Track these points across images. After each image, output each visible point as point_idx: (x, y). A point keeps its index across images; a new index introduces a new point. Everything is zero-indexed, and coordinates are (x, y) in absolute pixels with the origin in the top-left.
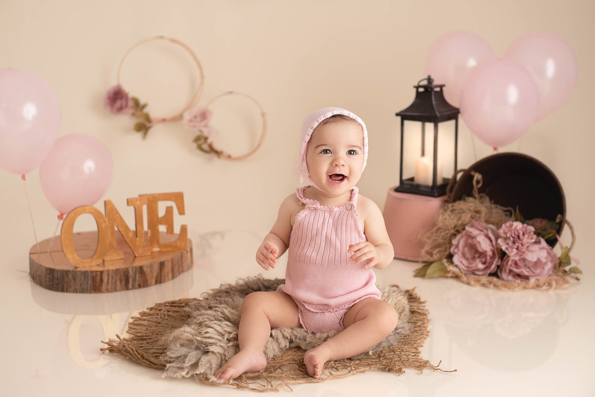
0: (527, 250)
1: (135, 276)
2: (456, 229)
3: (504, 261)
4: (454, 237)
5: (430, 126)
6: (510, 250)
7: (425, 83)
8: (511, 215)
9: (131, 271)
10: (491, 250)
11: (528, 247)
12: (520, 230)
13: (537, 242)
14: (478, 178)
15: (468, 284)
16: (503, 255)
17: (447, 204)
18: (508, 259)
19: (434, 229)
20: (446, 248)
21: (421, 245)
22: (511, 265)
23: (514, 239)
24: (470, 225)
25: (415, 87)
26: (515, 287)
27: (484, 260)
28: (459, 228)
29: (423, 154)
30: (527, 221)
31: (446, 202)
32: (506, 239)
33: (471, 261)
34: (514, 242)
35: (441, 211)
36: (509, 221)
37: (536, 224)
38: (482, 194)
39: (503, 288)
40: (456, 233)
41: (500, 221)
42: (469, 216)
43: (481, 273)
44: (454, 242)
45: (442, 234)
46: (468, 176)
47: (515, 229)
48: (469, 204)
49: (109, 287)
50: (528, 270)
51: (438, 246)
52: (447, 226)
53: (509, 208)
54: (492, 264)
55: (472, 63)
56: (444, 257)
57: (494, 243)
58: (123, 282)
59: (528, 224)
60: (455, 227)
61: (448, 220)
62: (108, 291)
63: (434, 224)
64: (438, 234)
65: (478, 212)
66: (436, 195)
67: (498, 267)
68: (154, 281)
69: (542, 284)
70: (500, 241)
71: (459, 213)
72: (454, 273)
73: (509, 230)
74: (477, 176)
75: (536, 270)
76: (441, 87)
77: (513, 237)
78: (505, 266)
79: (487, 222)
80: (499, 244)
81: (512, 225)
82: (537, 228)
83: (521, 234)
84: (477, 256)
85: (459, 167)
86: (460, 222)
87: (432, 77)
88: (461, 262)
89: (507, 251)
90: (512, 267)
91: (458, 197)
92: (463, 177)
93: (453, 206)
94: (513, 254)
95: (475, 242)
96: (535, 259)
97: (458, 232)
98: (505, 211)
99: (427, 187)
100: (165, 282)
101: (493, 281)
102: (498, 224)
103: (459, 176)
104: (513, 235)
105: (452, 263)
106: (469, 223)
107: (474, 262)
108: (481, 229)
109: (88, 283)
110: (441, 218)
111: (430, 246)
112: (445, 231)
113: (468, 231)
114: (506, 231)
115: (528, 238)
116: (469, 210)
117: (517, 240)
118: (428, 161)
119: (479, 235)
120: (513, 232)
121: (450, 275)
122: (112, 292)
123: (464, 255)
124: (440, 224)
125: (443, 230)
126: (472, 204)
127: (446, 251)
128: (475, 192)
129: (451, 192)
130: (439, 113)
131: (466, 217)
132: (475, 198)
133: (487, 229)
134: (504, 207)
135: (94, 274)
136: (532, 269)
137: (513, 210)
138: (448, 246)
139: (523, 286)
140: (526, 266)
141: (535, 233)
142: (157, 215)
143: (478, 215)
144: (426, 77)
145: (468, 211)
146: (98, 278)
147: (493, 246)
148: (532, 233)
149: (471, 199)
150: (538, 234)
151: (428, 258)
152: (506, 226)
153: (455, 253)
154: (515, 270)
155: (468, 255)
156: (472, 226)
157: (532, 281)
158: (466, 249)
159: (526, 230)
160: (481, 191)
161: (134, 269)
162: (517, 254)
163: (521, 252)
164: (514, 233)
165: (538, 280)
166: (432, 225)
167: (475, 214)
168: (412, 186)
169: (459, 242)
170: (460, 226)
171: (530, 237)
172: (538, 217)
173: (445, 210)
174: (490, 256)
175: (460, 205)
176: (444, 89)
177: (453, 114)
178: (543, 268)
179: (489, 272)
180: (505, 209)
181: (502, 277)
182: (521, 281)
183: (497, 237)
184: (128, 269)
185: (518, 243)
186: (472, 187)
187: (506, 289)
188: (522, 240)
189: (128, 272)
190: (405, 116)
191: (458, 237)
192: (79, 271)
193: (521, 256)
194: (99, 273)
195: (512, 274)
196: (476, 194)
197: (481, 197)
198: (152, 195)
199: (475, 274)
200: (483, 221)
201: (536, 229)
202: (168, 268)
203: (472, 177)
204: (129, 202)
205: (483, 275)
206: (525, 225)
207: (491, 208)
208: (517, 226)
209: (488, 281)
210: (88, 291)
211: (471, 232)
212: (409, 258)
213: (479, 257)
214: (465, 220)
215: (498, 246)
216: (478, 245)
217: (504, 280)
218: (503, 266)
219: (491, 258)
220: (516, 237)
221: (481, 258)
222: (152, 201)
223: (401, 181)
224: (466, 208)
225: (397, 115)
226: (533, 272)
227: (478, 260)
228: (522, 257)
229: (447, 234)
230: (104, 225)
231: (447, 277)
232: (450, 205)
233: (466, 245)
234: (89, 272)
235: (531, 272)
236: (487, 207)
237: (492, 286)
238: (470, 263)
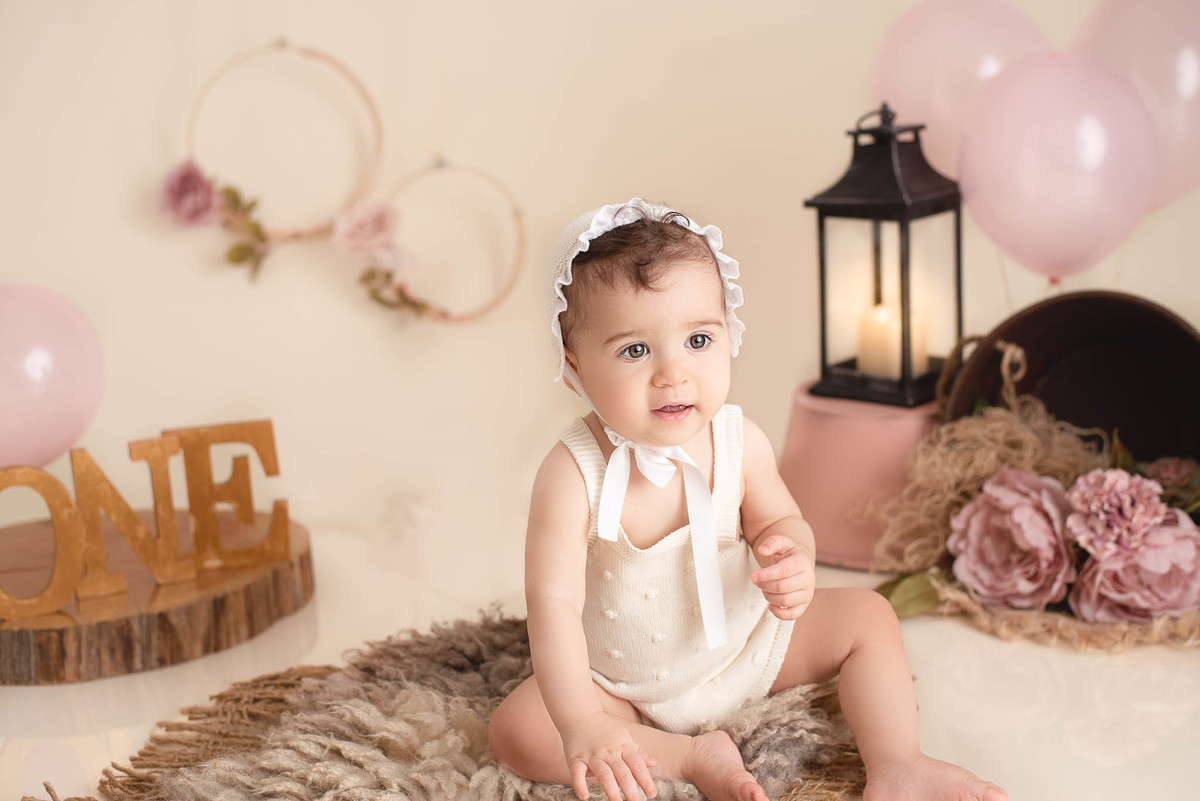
0: (1145, 544)
1: (149, 639)
2: (964, 487)
3: (1085, 574)
4: (956, 510)
5: (890, 231)
6: (1098, 544)
7: (874, 122)
8: (1100, 449)
9: (136, 627)
10: (1050, 544)
11: (1145, 535)
12: (1123, 492)
13: (1171, 522)
14: (1013, 357)
15: (994, 633)
16: (1081, 558)
17: (936, 426)
18: (1095, 567)
19: (906, 491)
20: (936, 539)
21: (875, 530)
22: (1102, 584)
23: (1110, 517)
24: (995, 478)
25: (850, 133)
26: (1116, 643)
27: (1032, 569)
28: (969, 488)
29: (878, 299)
30: (1142, 466)
31: (936, 419)
32: (1088, 516)
33: (1001, 573)
34: (1109, 526)
35: (922, 445)
36: (1095, 467)
37: (1165, 475)
38: (1027, 398)
39: (1083, 644)
40: (961, 499)
41: (1074, 466)
42: (993, 455)
43: (1025, 603)
44: (957, 523)
45: (927, 502)
46: (988, 352)
47: (1110, 491)
48: (992, 426)
49: (83, 667)
50: (1147, 593)
51: (918, 532)
52: (938, 481)
53: (1096, 431)
54: (1054, 580)
55: (990, 68)
56: (932, 562)
57: (1057, 526)
58: (119, 655)
59: (1144, 475)
60: (958, 485)
61: (940, 467)
62: (79, 677)
63: (904, 479)
64: (916, 504)
65: (1015, 445)
66: (910, 401)
67: (1070, 587)
68: (198, 647)
69: (1185, 633)
70: (1072, 521)
71: (967, 449)
72: (957, 604)
73: (1096, 494)
74: (1012, 353)
75: (1168, 590)
76: (916, 130)
77: (1107, 513)
78: (1088, 585)
79: (1040, 469)
80: (1070, 530)
81: (1102, 480)
82: (1167, 483)
83: (1127, 504)
84: (1015, 558)
85: (969, 330)
86: (970, 472)
87: (893, 107)
88: (975, 574)
89: (1090, 549)
90: (1106, 588)
91: (966, 408)
92: (976, 354)
93: (951, 431)
94: (1107, 554)
95: (1009, 525)
96: (1164, 568)
97: (967, 496)
98: (1085, 439)
99: (887, 382)
100: (229, 646)
101: (1056, 626)
102: (1066, 474)
103: (969, 351)
104: (1106, 507)
105: (951, 578)
106: (995, 472)
107: (1007, 576)
108: (1023, 488)
109: (28, 660)
110: (921, 463)
111: (898, 534)
112: (933, 494)
113: (990, 497)
114: (1087, 496)
115: (1145, 513)
116: (993, 440)
117: (1118, 518)
118: (888, 317)
119: (1018, 505)
120: (1104, 498)
121: (946, 609)
122: (90, 679)
123: (981, 556)
124: (920, 479)
125: (928, 493)
126: (998, 425)
127: (935, 546)
128: (1009, 394)
129: (947, 391)
130: (912, 195)
131: (986, 459)
132: (1007, 407)
133: (1038, 490)
134: (1083, 426)
135: (44, 638)
136: (1156, 589)
137: (1104, 435)
138: (941, 534)
139: (1135, 638)
140: (1141, 582)
141: (1163, 498)
142: (209, 478)
143: (1014, 453)
144: (877, 106)
145: (989, 444)
146: (54, 646)
147: (1054, 534)
148: (1156, 499)
149: (998, 412)
150: (1170, 500)
151: (893, 563)
152: (1087, 484)
153: (960, 552)
154: (1115, 596)
155: (993, 557)
156: (1002, 483)
157: (1159, 625)
158: (988, 542)
159: (1139, 493)
160: (1022, 388)
161: (145, 621)
162: (1117, 554)
163: (1127, 549)
164: (1109, 501)
165: (1174, 619)
166: (898, 480)
167: (1008, 450)
168: (851, 380)
169: (968, 522)
170: (971, 482)
171: (1152, 509)
172: (1170, 454)
173: (931, 443)
174: (1048, 560)
175: (968, 427)
176: (924, 136)
177: (945, 197)
178: (1186, 587)
179: (1046, 600)
180: (1086, 432)
181: (1080, 612)
182: (1131, 623)
183: (1066, 510)
184: (128, 622)
185: (1119, 526)
186: (999, 380)
187: (1090, 649)
188: (1131, 520)
189: (130, 630)
190: (828, 207)
191: (967, 510)
192: (6, 631)
193: (1127, 558)
194: (54, 636)
195: (1105, 604)
196: (1010, 397)
197: (1023, 405)
198: (195, 431)
199: (1013, 608)
200: (1028, 467)
201: (1164, 487)
202: (236, 611)
203: (999, 355)
204: (137, 451)
205: (1031, 608)
206: (1137, 478)
207: (1050, 432)
208: (1116, 483)
209: (1044, 625)
210: (30, 678)
211: (997, 500)
212: (847, 563)
213: (1020, 562)
214: (982, 467)
215: (1068, 535)
216: (1015, 533)
217: (1084, 620)
218: (1083, 584)
219: (1050, 565)
220: (1114, 510)
221: (1027, 565)
222: (195, 446)
223: (825, 368)
224: (985, 436)
225: (808, 204)
226: (1161, 599)
227: (1017, 571)
228: (1131, 562)
229: (938, 503)
230: (65, 513)
231: (941, 615)
232: (944, 430)
233: (987, 530)
234: (31, 634)
235: (1155, 600)
236: (1036, 432)
237: (1054, 640)
238: (998, 578)
